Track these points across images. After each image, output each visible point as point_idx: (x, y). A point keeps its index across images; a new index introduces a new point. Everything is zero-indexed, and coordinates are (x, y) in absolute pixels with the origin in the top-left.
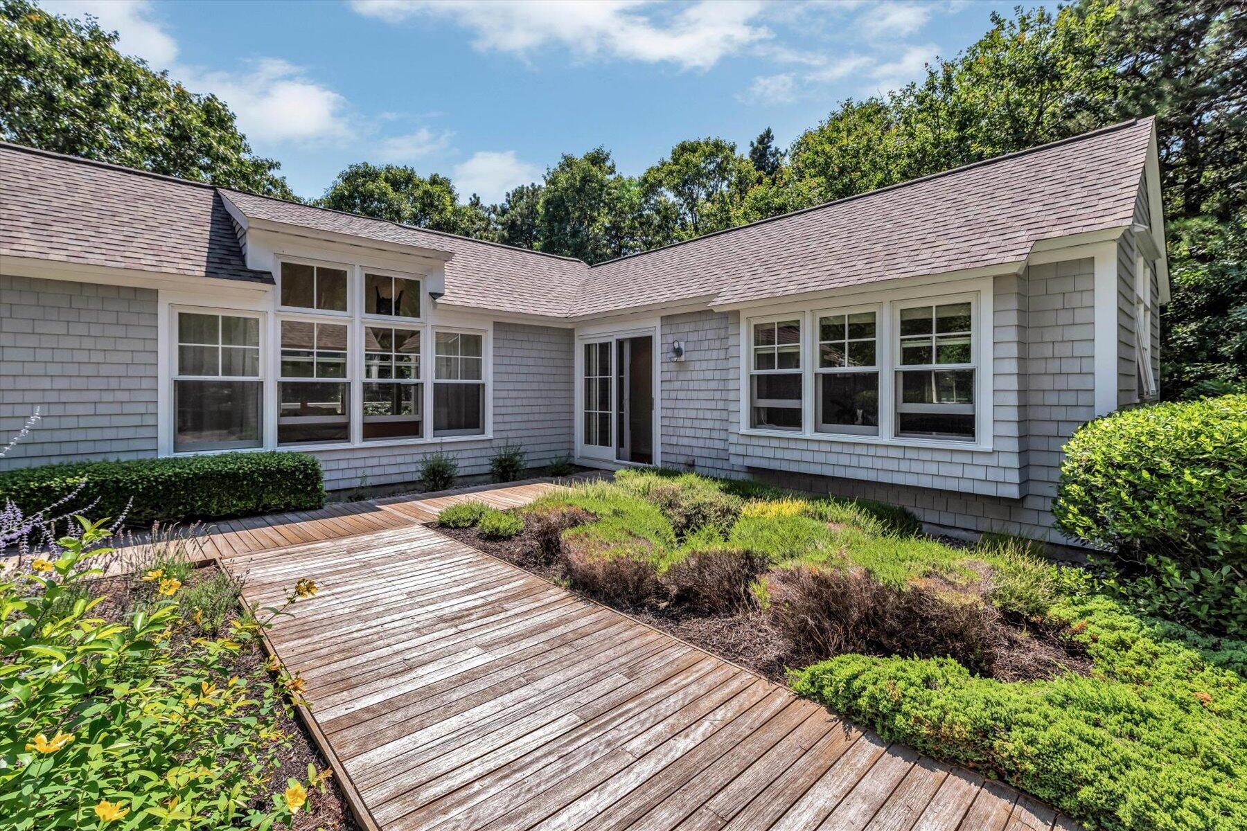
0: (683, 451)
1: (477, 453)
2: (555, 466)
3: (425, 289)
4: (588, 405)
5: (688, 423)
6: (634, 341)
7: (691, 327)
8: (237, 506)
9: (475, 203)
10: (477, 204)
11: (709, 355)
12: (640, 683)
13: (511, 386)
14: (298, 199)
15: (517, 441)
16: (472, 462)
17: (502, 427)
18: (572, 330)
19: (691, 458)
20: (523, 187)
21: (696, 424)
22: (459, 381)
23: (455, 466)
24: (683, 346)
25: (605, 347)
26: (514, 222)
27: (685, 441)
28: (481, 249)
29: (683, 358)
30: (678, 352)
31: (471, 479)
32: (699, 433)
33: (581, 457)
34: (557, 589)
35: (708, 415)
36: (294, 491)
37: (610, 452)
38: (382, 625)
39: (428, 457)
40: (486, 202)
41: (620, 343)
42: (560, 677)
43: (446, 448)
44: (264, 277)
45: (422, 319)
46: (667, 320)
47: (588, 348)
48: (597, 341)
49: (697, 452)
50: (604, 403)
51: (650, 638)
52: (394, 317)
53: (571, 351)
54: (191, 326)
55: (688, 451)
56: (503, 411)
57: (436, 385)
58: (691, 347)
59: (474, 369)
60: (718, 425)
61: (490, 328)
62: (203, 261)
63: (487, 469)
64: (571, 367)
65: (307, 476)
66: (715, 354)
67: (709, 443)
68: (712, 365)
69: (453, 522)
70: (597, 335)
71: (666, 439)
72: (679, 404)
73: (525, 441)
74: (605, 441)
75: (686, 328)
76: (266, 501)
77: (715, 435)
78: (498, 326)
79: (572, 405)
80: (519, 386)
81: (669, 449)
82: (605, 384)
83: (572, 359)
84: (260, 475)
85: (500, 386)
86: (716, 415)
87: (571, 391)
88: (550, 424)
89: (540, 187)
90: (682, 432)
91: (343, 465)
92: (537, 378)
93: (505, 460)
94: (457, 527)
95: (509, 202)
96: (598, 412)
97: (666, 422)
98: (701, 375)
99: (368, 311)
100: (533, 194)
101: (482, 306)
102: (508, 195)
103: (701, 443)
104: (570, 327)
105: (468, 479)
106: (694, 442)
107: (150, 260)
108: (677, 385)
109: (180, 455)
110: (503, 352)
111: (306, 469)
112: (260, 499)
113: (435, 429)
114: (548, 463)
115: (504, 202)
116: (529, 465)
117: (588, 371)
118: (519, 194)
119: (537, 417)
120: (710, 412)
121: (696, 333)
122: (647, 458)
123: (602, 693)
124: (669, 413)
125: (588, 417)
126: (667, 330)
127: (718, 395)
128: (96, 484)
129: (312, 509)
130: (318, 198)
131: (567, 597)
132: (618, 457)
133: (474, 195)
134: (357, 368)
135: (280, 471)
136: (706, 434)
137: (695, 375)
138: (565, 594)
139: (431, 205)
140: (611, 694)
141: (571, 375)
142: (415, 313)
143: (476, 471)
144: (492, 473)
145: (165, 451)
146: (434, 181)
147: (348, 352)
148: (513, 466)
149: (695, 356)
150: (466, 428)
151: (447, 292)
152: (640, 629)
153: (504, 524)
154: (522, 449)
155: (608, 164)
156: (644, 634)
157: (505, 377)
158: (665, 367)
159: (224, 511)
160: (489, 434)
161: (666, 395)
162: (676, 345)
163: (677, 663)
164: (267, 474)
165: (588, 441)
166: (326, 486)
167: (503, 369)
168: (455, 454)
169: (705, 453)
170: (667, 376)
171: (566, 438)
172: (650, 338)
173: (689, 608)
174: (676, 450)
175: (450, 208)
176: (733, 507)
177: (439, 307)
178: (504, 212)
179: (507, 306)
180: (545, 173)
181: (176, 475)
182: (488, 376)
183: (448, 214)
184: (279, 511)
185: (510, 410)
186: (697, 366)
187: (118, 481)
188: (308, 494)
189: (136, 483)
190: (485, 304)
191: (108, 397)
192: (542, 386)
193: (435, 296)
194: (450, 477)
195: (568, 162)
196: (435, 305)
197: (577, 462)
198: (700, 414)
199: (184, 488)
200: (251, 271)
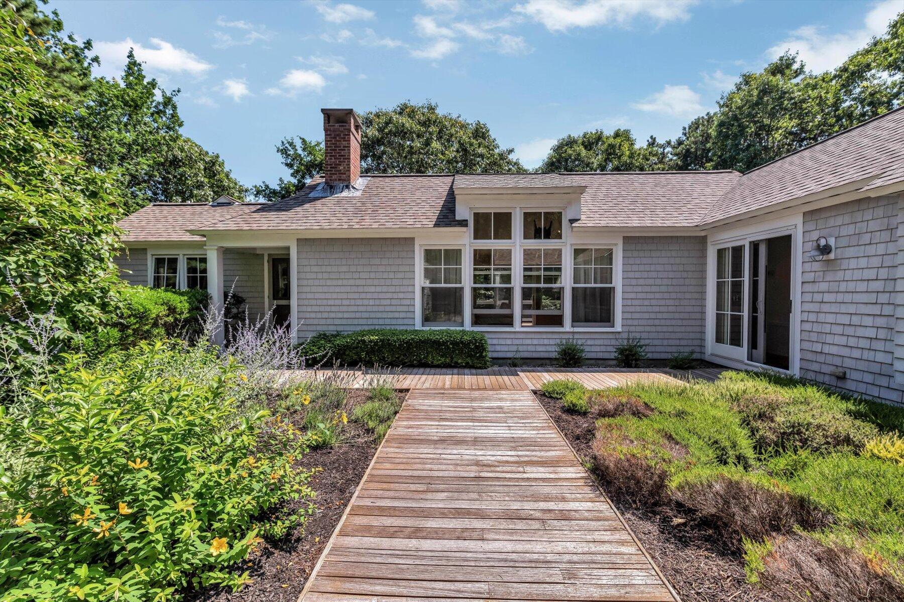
0: (829, 360)
1: (606, 342)
2: (676, 359)
3: (566, 218)
4: (720, 306)
5: (838, 330)
6: (771, 242)
7: (847, 219)
8: (440, 360)
9: (652, 143)
10: (653, 144)
11: (871, 250)
12: (571, 589)
13: (639, 289)
14: (525, 170)
15: (638, 336)
16: (603, 349)
17: (630, 322)
18: (705, 238)
19: (841, 370)
20: (699, 119)
21: (850, 331)
22: (593, 285)
23: (582, 351)
24: (832, 242)
25: (737, 251)
26: (688, 151)
27: (834, 350)
28: (625, 179)
29: (832, 256)
30: (825, 250)
31: (602, 361)
32: (852, 342)
33: (712, 355)
34: (581, 468)
35: (868, 321)
36: (470, 356)
37: (741, 352)
38: (440, 454)
39: (564, 341)
40: (661, 140)
41: (755, 246)
42: (509, 546)
43: (576, 336)
44: (463, 223)
45: (563, 240)
46: (810, 215)
47: (721, 253)
48: (730, 245)
49: (848, 363)
50: (737, 304)
51: (624, 549)
52: (543, 241)
53: (703, 256)
54: (431, 256)
55: (838, 361)
56: (632, 309)
57: (573, 289)
58: (843, 242)
59: (606, 276)
60: (882, 334)
61: (620, 243)
62: (434, 219)
63: (613, 356)
64: (703, 271)
65: (477, 347)
66: (881, 249)
67: (869, 355)
68: (876, 262)
69: (549, 393)
70: (729, 239)
71: (806, 345)
72: (826, 307)
73: (644, 335)
74: (736, 341)
75: (839, 221)
76: (455, 360)
77: (879, 345)
78: (627, 240)
79: (703, 306)
80: (648, 289)
81: (809, 356)
82: (737, 288)
83: (704, 264)
84: (451, 344)
85: (629, 289)
86: (880, 322)
87: (703, 293)
88: (680, 322)
89: (715, 114)
90: (829, 339)
91: (509, 342)
92: (665, 282)
93: (626, 350)
94: (551, 397)
95: (685, 134)
96: (729, 313)
97: (807, 327)
98: (858, 275)
99: (525, 238)
100: (708, 121)
101: (611, 225)
102: (684, 129)
103: (856, 354)
104: (703, 234)
105: (600, 362)
106: (846, 352)
107: (411, 222)
108: (824, 286)
109: (424, 328)
110: (631, 261)
111: (475, 343)
112: (452, 358)
113: (573, 321)
114: (670, 356)
115: (681, 135)
116: (650, 356)
117: (720, 273)
118: (695, 125)
119: (665, 316)
120: (871, 318)
121: (853, 226)
122: (783, 362)
123: (529, 580)
124: (812, 317)
125: (720, 318)
126: (811, 226)
127: (883, 298)
128: (381, 340)
129: (480, 368)
130: (537, 167)
131: (582, 478)
132: (751, 358)
133: (651, 137)
134: (518, 277)
135: (462, 342)
136: (864, 343)
137: (848, 275)
138: (584, 475)
139: (614, 153)
140: (534, 586)
141: (703, 278)
142: (559, 236)
143: (606, 356)
144: (616, 359)
145: (418, 326)
146: (617, 135)
147: (512, 267)
148: (633, 355)
149: (850, 252)
150: (601, 321)
151: (583, 217)
152: (625, 536)
153: (582, 403)
154: (642, 342)
155: (795, 66)
156: (622, 543)
157: (634, 282)
158: (808, 267)
159: (435, 362)
160: (618, 327)
161: (808, 297)
162: (823, 242)
163: (628, 589)
164: (455, 343)
165: (719, 339)
166: (490, 355)
167: (631, 275)
168: (584, 341)
169: (861, 366)
170: (810, 277)
171: (698, 336)
172: (789, 237)
173: (710, 536)
174: (821, 358)
175: (628, 153)
176: (856, 436)
177: (574, 229)
178: (680, 143)
179: (635, 223)
180: (719, 99)
181: (412, 339)
182: (618, 281)
183: (625, 158)
184: (438, 366)
185: (638, 309)
186: (853, 264)
187: (389, 340)
188: (478, 358)
189: (395, 342)
190: (614, 223)
191: (395, 296)
192: (671, 289)
193: (572, 221)
194: (579, 358)
195: (747, 79)
196: (572, 228)
197: (707, 357)
198: (856, 320)
199: (416, 347)
200: (457, 221)
